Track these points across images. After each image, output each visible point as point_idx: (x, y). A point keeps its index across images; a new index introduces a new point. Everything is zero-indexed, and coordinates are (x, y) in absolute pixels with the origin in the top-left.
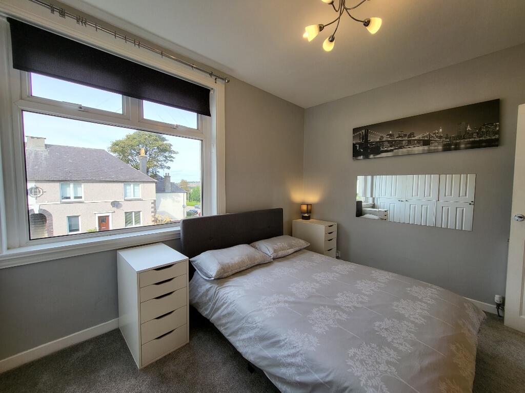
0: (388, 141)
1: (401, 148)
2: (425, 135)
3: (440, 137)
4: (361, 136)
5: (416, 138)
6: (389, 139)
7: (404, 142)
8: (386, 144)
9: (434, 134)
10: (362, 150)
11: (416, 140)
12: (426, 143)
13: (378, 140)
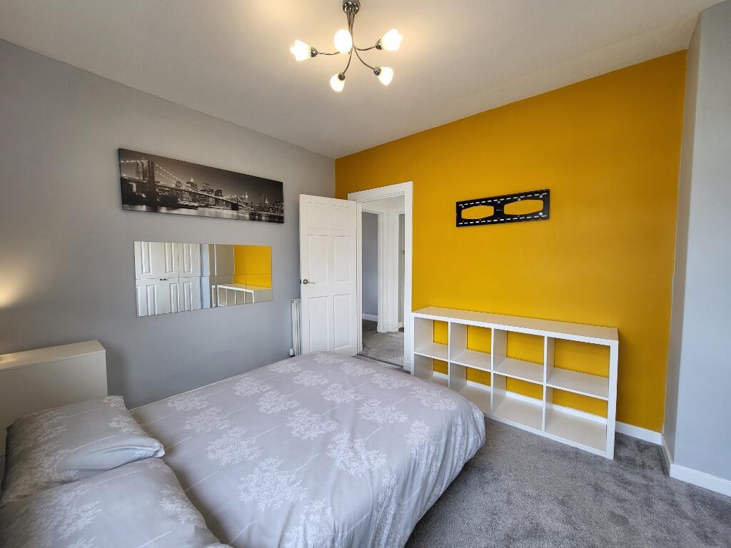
0: (190, 192)
1: (207, 206)
2: (233, 197)
3: (247, 204)
4: (140, 170)
5: (224, 198)
6: (190, 189)
7: (211, 200)
8: (187, 195)
9: (241, 198)
10: (144, 196)
11: (224, 200)
12: (235, 207)
13: (173, 186)
